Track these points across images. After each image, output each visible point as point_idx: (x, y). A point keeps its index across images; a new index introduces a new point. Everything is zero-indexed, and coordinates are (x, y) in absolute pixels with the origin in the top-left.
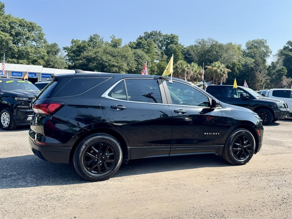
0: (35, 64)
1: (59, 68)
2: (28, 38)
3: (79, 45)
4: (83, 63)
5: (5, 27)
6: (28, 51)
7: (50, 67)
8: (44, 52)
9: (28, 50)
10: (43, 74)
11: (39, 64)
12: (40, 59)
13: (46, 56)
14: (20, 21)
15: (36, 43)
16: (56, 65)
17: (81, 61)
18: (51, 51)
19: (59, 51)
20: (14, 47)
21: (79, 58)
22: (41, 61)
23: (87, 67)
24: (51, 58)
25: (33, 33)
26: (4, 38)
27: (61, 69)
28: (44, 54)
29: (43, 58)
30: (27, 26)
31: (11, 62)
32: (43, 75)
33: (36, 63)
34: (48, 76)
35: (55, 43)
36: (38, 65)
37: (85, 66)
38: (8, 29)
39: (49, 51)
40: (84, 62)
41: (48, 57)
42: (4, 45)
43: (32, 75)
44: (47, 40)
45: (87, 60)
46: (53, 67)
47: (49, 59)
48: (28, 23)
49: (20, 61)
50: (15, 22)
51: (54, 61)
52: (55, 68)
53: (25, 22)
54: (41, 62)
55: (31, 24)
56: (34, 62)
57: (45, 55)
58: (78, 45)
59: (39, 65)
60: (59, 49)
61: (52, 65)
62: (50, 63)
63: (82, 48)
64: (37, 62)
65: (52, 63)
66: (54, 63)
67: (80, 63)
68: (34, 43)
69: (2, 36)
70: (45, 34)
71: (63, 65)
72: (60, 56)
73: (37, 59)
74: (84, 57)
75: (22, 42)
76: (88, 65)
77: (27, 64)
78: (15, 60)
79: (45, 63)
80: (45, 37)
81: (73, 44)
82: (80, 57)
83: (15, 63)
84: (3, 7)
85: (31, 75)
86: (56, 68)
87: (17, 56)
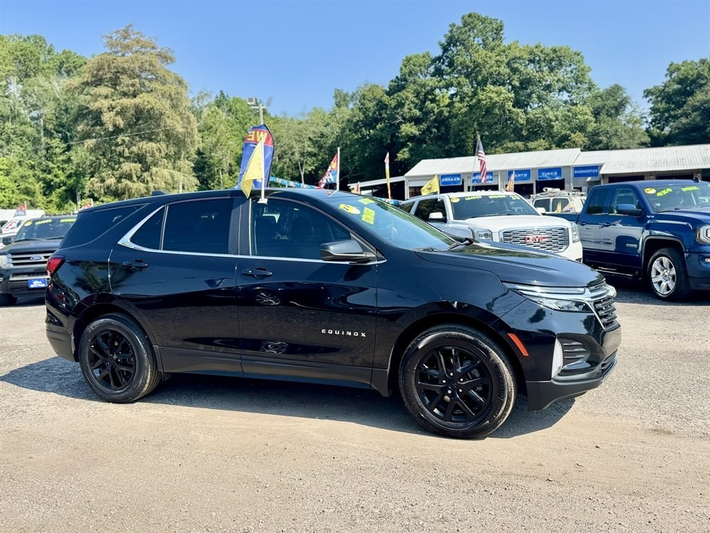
0: (564, 147)
1: (622, 148)
2: (548, 88)
3: (683, 77)
4: (688, 124)
5: (499, 73)
6: (549, 118)
7: (600, 149)
8: (586, 114)
9: (547, 116)
10: (576, 168)
11: (574, 145)
12: (575, 133)
13: (590, 122)
14: (531, 53)
15: (568, 94)
16: (615, 141)
17: (684, 120)
18: (604, 107)
19: (627, 102)
20: (518, 114)
21: (680, 111)
22: (578, 137)
23: (704, 134)
24: (603, 125)
25: (561, 74)
26: (496, 99)
27: (629, 148)
28: (586, 117)
29: (582, 129)
30: (545, 60)
31: (513, 150)
32: (576, 172)
33: (567, 143)
34: (589, 171)
35: (616, 86)
36: (570, 147)
37: (696, 132)
38: (504, 76)
39: (599, 108)
40: (694, 120)
41: (595, 125)
42: (497, 114)
43: (552, 173)
44: (595, 83)
45: (705, 114)
46: (607, 148)
47: (599, 129)
48: (547, 51)
49: (531, 145)
50: (519, 58)
51: (610, 131)
52: (612, 149)
53: (542, 51)
54: (577, 139)
55: (555, 51)
56: (562, 142)
57: (587, 119)
58: (681, 76)
59: (573, 147)
60: (625, 98)
61: (605, 142)
62: (601, 138)
63: (694, 82)
64: (568, 140)
65: (605, 138)
66: (610, 138)
67: (682, 124)
68: (565, 96)
69: (493, 95)
70: (591, 68)
71: (634, 139)
72: (631, 116)
73: (568, 132)
74: (695, 106)
75: (535, 99)
76: (706, 128)
77: (547, 149)
78: (520, 144)
79: (589, 140)
80: (590, 75)
81: (671, 75)
82: (685, 107)
83: (520, 151)
84: (501, 30)
85: (548, 174)
86: (615, 148)
87: (524, 133)
